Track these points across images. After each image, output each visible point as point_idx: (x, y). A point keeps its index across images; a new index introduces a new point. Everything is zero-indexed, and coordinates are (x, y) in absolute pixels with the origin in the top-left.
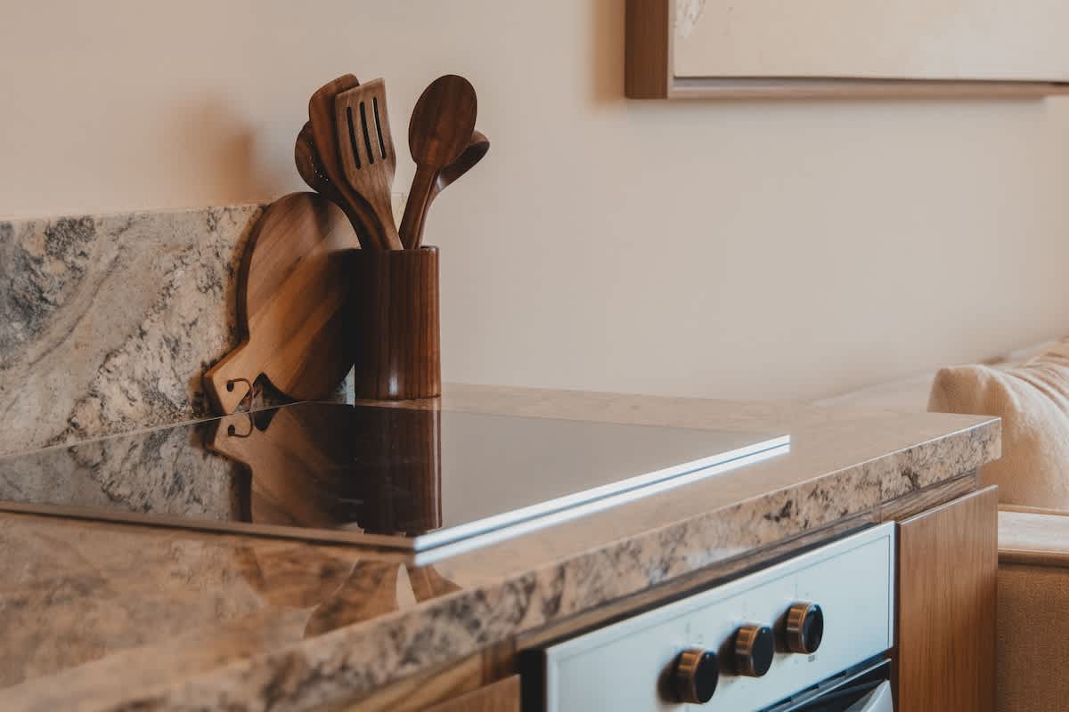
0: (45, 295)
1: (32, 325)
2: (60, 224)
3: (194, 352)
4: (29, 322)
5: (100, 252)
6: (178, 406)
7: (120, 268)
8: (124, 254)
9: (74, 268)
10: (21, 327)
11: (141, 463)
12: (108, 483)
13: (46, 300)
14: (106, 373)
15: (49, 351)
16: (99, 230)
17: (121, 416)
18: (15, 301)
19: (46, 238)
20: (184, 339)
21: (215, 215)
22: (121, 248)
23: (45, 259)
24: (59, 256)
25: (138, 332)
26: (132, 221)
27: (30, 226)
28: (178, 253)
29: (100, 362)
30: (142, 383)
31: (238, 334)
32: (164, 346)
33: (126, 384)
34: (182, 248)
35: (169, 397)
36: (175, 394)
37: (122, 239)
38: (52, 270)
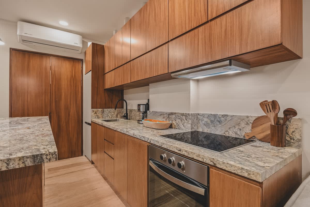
2: (224, 115)
3: (244, 131)
4: (219, 123)
5: (229, 118)
6: (241, 136)
7: (232, 120)
9: (225, 119)
13: (222, 121)
14: (229, 130)
15: (222, 126)
16: (229, 116)
17: (232, 134)
18: (218, 121)
19: (222, 116)
20: (242, 129)
21: (248, 116)
26: (234, 116)
27: (220, 115)
29: (229, 128)
30: (235, 132)
33: (232, 132)
34: (242, 119)
35: (239, 134)
37: (232, 117)
38: (222, 119)
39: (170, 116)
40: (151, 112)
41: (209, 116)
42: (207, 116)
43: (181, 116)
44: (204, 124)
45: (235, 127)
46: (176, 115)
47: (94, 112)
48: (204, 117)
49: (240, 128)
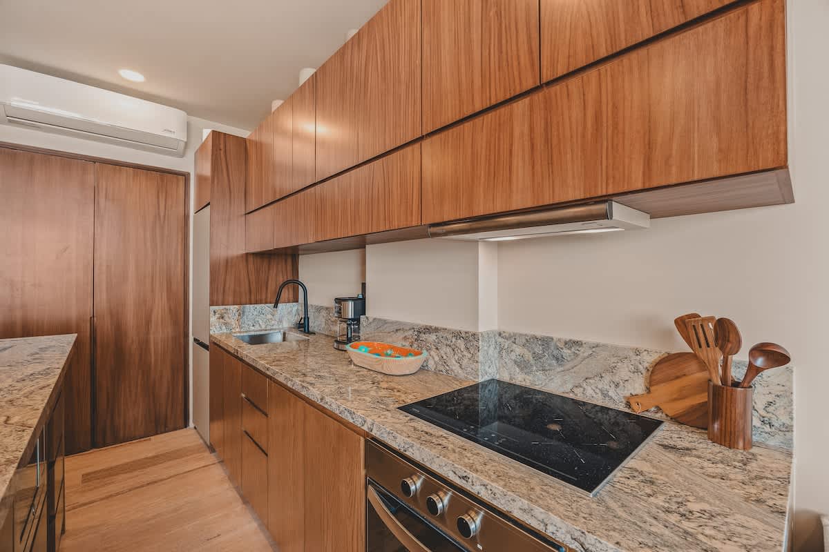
2: (570, 340)
3: (626, 389)
4: (558, 362)
5: (585, 351)
6: (618, 402)
7: (592, 357)
8: (594, 354)
9: (574, 353)
13: (564, 358)
14: (585, 383)
15: (564, 371)
16: (584, 345)
17: (592, 396)
18: (554, 357)
19: (565, 343)
20: (621, 383)
21: (639, 351)
22: (593, 352)
23: (564, 348)
24: (570, 348)
26: (598, 346)
27: (559, 340)
28: (620, 358)
29: (584, 379)
30: (601, 390)
32: (612, 383)
33: (594, 388)
35: (613, 398)
36: (616, 398)
37: (594, 349)
38: (566, 352)
39: (423, 337)
40: (371, 320)
41: (530, 341)
42: (524, 341)
43: (454, 340)
44: (515, 362)
45: (601, 377)
46: (440, 334)
47: (217, 316)
48: (515, 343)
49: (616, 379)
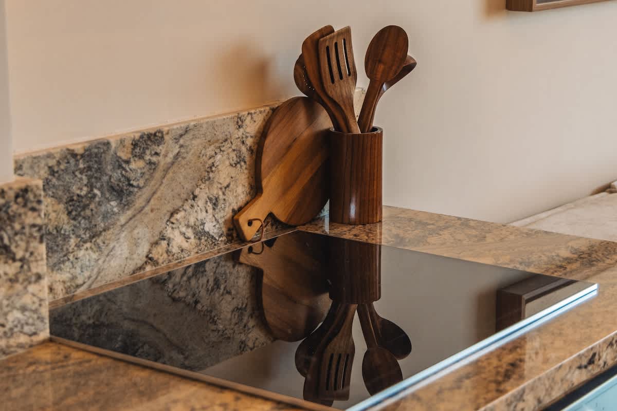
0: (132, 182)
1: (123, 202)
2: (142, 137)
3: (227, 204)
4: (121, 200)
5: (168, 150)
6: (217, 238)
7: (180, 159)
8: (183, 150)
9: (150, 163)
10: (116, 204)
11: (193, 275)
12: (172, 291)
13: (132, 185)
14: (171, 225)
15: (134, 216)
16: (166, 138)
17: (181, 249)
18: (112, 189)
19: (132, 147)
20: (221, 197)
21: (242, 118)
22: (181, 146)
23: (132, 160)
24: (141, 157)
25: (192, 196)
26: (188, 129)
27: (122, 141)
28: (217, 145)
29: (167, 218)
30: (194, 228)
31: (256, 189)
32: (209, 203)
33: (184, 229)
34: (221, 141)
35: (211, 233)
36: (215, 231)
37: (182, 141)
38: (136, 166)
45: (195, 198)
